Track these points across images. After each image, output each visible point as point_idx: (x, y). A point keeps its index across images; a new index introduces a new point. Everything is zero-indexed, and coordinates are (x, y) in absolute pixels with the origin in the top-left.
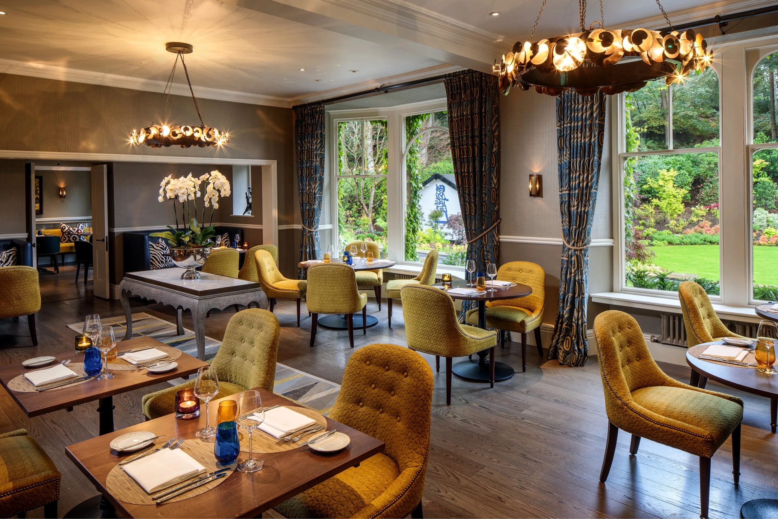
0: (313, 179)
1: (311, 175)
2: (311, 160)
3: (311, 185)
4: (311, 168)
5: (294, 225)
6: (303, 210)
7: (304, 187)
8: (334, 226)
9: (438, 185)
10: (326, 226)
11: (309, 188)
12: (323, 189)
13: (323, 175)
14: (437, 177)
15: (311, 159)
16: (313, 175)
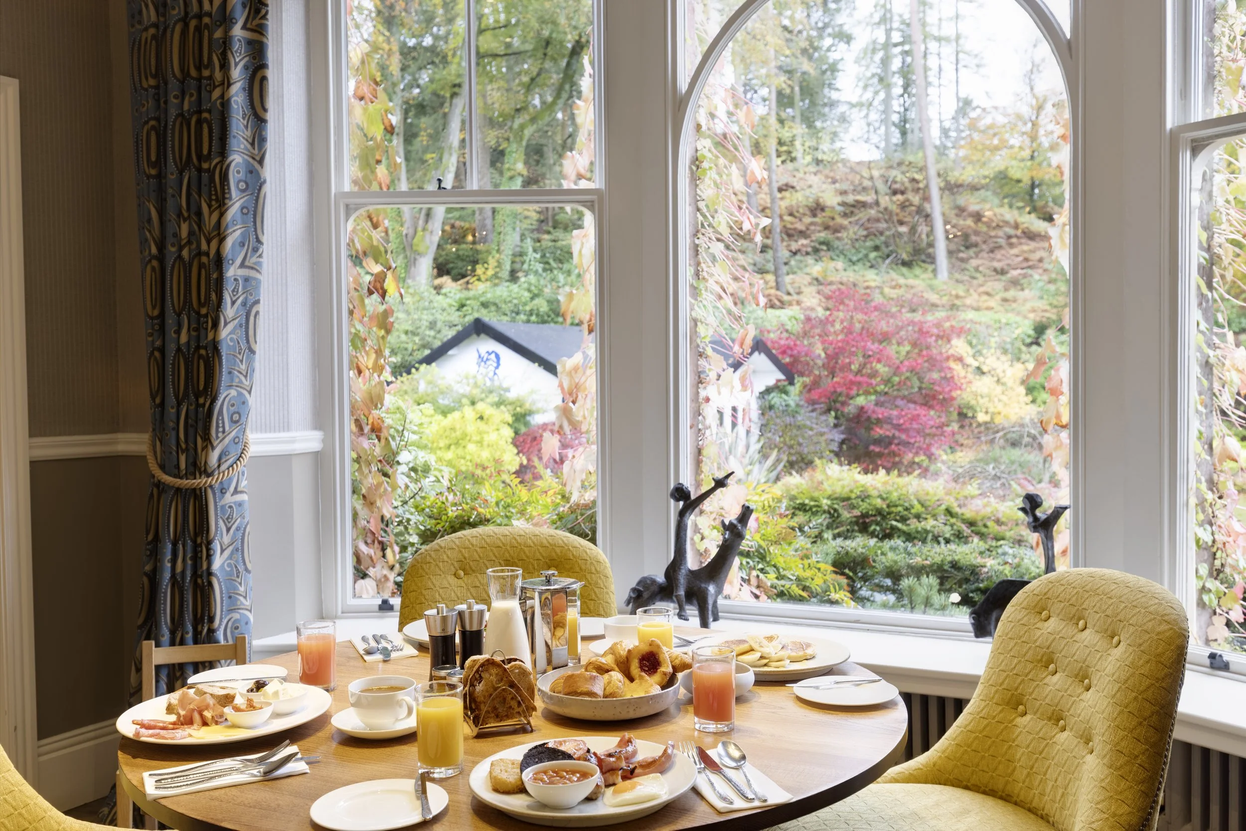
0: (212, 180)
1: (200, 157)
2: (199, 79)
3: (199, 214)
4: (199, 122)
5: (120, 436)
6: (162, 350)
7: (171, 228)
8: (328, 441)
9: (483, 352)
10: (292, 441)
11: (191, 233)
12: (264, 239)
13: (261, 162)
14: (480, 328)
15: (199, 69)
16: (209, 158)
